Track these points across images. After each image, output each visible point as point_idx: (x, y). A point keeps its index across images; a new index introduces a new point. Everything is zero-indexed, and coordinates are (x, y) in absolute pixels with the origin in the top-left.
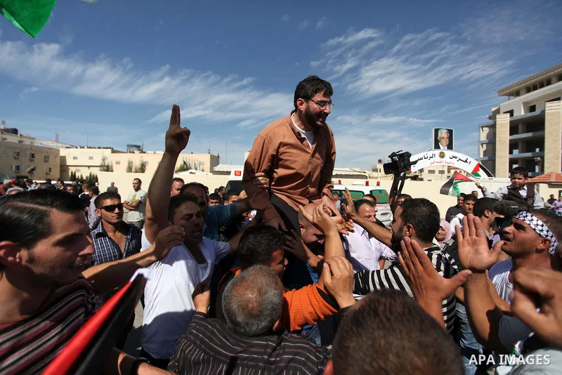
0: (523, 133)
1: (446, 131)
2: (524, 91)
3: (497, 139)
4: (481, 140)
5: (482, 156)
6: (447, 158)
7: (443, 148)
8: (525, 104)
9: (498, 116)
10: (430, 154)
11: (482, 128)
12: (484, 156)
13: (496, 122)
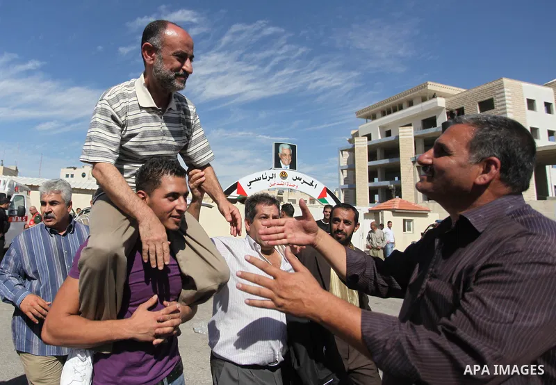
0: (381, 159)
1: (288, 147)
2: (380, 115)
3: (356, 164)
4: (342, 165)
5: (342, 183)
6: (289, 180)
7: (285, 166)
8: (382, 128)
9: (356, 139)
10: (269, 174)
11: (342, 151)
12: (345, 184)
13: (354, 146)
